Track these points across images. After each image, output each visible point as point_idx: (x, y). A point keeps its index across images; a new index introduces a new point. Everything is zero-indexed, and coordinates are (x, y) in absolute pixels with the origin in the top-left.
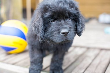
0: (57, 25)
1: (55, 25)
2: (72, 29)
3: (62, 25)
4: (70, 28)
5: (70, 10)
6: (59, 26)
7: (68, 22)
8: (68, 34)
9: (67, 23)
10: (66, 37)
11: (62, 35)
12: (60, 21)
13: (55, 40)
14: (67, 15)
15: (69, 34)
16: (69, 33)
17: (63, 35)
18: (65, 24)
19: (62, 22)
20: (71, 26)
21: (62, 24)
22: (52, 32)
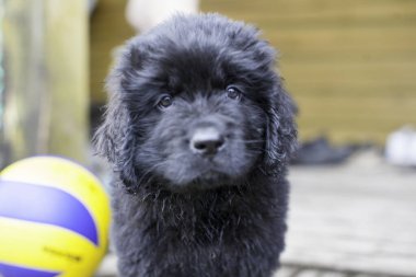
0: (180, 114)
1: (172, 115)
2: (238, 132)
3: (198, 115)
4: (230, 125)
5: (231, 57)
6: (187, 120)
7: (222, 105)
8: (220, 149)
9: (216, 108)
10: (211, 160)
11: (195, 150)
12: (192, 99)
13: (172, 173)
14: (220, 73)
15: (224, 151)
16: (224, 146)
17: (201, 151)
18: (211, 112)
19: (200, 101)
20: (233, 117)
21: (199, 110)
22: (161, 145)
